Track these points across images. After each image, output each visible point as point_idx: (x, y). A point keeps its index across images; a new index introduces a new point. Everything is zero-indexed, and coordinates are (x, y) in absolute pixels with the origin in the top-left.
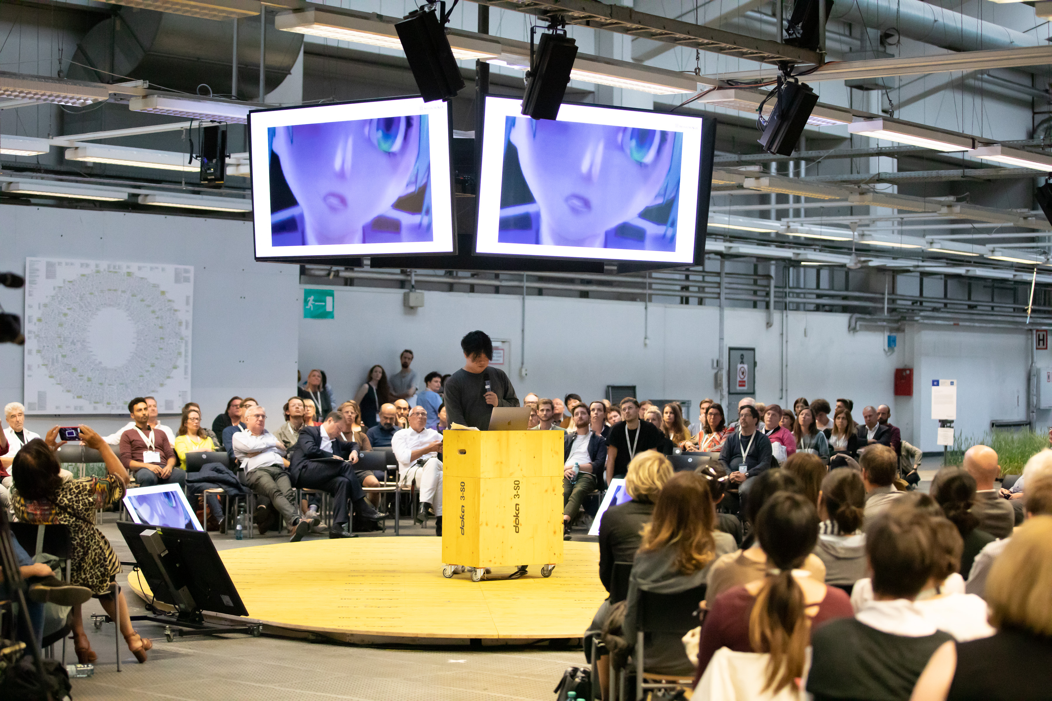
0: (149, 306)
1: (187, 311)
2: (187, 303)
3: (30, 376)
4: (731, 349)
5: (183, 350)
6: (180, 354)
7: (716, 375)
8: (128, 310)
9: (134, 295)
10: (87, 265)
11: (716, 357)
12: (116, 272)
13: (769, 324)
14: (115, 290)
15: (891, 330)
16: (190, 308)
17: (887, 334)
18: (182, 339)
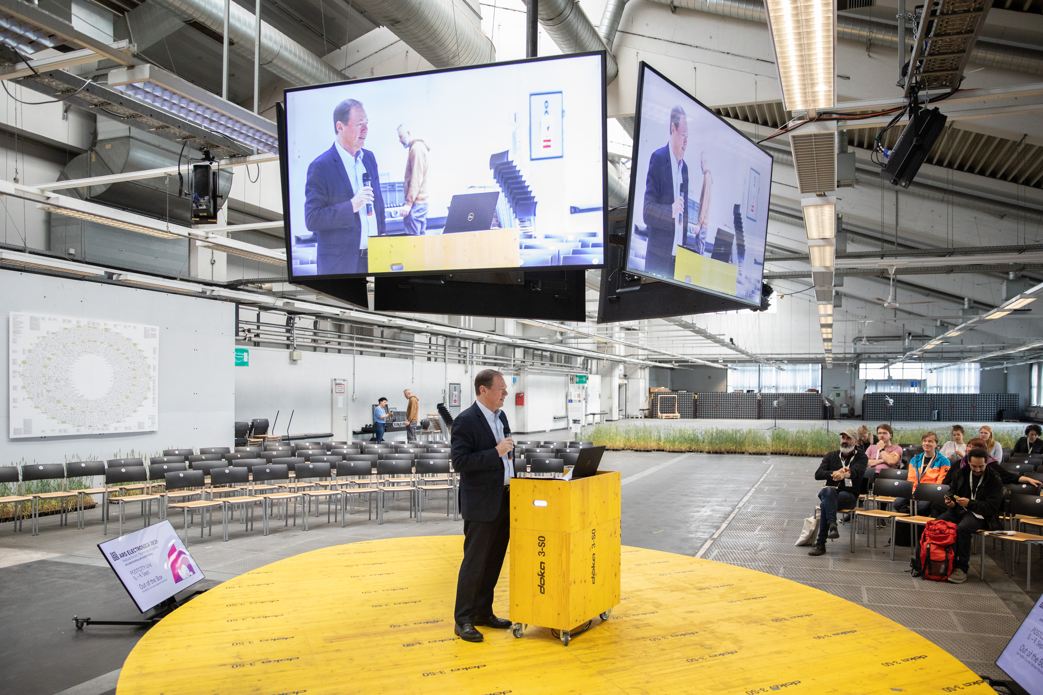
0: (124, 354)
1: (154, 358)
2: (154, 353)
3: (14, 407)
4: (450, 384)
5: (151, 386)
6: (149, 388)
7: (444, 397)
8: (105, 356)
9: (111, 346)
10: (69, 321)
11: (444, 389)
12: (95, 328)
13: (466, 372)
14: (95, 341)
15: (514, 375)
16: (157, 356)
17: (513, 376)
18: (150, 378)
